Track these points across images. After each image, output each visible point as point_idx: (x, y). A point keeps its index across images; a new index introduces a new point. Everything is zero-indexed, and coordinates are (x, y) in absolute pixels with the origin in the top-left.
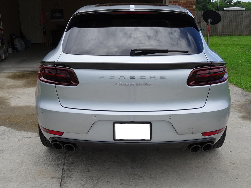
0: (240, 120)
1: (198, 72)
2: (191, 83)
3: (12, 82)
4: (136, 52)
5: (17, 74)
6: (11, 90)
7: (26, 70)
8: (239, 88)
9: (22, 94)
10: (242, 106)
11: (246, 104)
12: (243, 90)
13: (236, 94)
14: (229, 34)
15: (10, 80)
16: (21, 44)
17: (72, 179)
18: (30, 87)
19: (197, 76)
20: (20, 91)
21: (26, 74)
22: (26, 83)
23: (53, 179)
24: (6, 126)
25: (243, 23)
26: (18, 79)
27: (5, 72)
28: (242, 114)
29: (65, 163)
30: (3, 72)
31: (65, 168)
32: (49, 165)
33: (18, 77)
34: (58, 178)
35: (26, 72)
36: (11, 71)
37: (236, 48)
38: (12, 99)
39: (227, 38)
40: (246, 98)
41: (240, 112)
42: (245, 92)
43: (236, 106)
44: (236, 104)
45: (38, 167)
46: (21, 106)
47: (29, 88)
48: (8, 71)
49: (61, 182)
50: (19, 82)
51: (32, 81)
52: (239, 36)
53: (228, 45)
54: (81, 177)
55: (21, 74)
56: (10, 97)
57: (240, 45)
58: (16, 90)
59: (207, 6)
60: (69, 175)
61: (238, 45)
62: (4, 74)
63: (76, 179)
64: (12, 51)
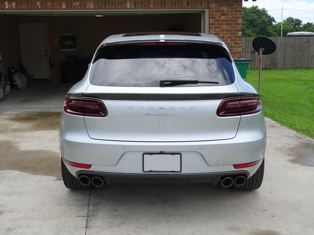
0: (288, 163)
1: (228, 103)
2: (221, 114)
3: (17, 125)
4: (165, 83)
5: (21, 115)
6: (18, 134)
7: (32, 112)
8: (293, 131)
9: (32, 138)
10: (292, 149)
11: (297, 147)
12: (297, 132)
13: (288, 136)
14: (292, 67)
15: (13, 122)
16: (22, 79)
17: (98, 217)
18: (40, 130)
19: (227, 107)
20: (28, 134)
21: (32, 116)
22: (35, 125)
23: (79, 217)
24: (18, 171)
25: (311, 53)
26: (23, 121)
27: (6, 113)
28: (291, 158)
29: (90, 203)
30: (3, 113)
31: (90, 208)
32: (72, 205)
33: (23, 120)
34: (84, 217)
35: (32, 113)
36: (14, 113)
37: (299, 84)
38: (20, 143)
39: (289, 72)
40: (299, 141)
41: (289, 155)
42: (299, 135)
43: (286, 149)
44: (286, 148)
45: (61, 207)
46: (33, 151)
47: (39, 132)
48: (9, 113)
49: (87, 220)
50: (26, 124)
51: (41, 123)
52: (306, 69)
53: (289, 80)
54: (109, 215)
55: (26, 116)
56: (17, 141)
57: (305, 80)
58: (24, 133)
59: (267, 30)
60: (95, 214)
61: (301, 80)
62: (5, 116)
63: (103, 217)
64: (11, 89)
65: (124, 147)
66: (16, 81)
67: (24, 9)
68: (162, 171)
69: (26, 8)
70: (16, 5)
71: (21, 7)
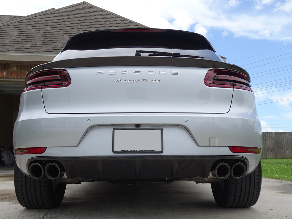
8: (272, 179)
29: (45, 217)
41: (277, 190)
65: (89, 119)
66: (3, 157)
67: (14, 78)
68: (138, 150)
69: (15, 77)
70: (7, 75)
71: (11, 76)
